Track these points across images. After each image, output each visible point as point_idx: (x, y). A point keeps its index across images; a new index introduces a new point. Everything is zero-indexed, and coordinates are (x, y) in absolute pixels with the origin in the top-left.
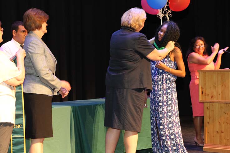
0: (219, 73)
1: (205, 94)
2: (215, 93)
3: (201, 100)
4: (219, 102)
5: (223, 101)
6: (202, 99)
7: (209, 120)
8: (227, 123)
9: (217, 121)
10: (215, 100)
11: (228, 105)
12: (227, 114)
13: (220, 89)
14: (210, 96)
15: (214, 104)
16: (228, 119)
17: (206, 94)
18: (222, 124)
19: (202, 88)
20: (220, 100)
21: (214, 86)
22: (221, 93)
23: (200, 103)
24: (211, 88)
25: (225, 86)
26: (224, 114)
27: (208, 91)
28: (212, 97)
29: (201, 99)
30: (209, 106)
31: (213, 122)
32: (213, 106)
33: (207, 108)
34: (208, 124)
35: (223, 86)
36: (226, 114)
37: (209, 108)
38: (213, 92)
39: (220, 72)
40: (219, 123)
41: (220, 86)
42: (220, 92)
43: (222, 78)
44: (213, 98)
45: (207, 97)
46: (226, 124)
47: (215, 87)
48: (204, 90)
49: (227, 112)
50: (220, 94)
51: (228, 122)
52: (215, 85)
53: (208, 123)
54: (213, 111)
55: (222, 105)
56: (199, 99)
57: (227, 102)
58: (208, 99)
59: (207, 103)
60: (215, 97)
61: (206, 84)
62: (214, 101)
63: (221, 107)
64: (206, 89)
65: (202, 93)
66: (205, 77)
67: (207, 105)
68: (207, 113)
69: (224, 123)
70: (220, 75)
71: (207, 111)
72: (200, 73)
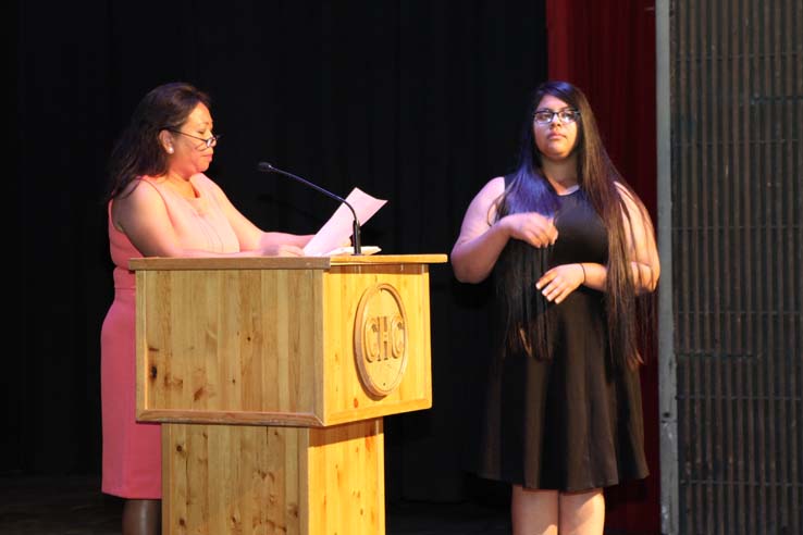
0: (231, 277)
1: (166, 379)
2: (212, 377)
3: (146, 408)
4: (229, 420)
5: (251, 414)
6: (153, 402)
7: (185, 508)
8: (273, 524)
9: (224, 513)
10: (211, 407)
11: (276, 434)
12: (271, 475)
13: (235, 353)
14: (189, 390)
15: (210, 429)
16: (272, 503)
17: (171, 380)
18: (247, 525)
19: (152, 349)
20: (235, 408)
21: (207, 337)
22: (243, 373)
23: (137, 422)
24: (192, 348)
25: (261, 342)
26: (257, 477)
27: (179, 368)
28: (198, 394)
29: (146, 401)
30: (189, 442)
31: (205, 517)
32: (205, 436)
33: (179, 448)
34: (180, 531)
35: (249, 339)
36: (268, 478)
37: (184, 447)
38: (203, 370)
39: (236, 273)
40: (232, 523)
41: (236, 342)
42: (235, 369)
43: (244, 302)
44: (202, 399)
45: (173, 393)
46: (266, 527)
47: (211, 344)
48: (160, 358)
49: (272, 469)
50: (238, 380)
51: (272, 518)
52: (212, 335)
53: (182, 522)
54: (206, 461)
55: (249, 432)
56: (138, 405)
57: (266, 422)
58: (181, 404)
59: (179, 423)
60: (213, 395)
61: (169, 329)
62: (210, 415)
63: (244, 446)
64: (169, 355)
65: (154, 372)
66: (164, 294)
67: (178, 434)
68: (178, 475)
69: (257, 521)
70: (236, 284)
71: (177, 463)
72: (141, 277)
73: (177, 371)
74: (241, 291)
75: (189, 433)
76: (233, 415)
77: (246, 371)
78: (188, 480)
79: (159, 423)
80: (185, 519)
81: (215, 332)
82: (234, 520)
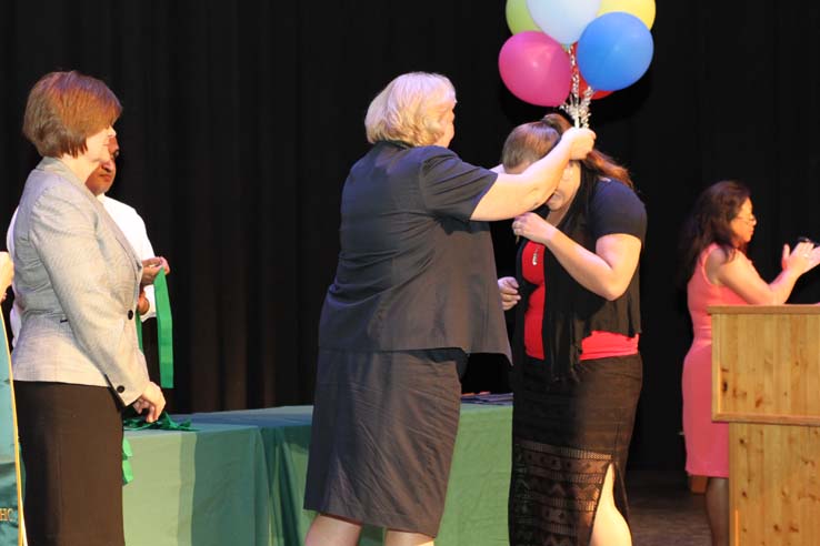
0: (784, 319)
1: (734, 391)
2: (769, 390)
3: (719, 411)
4: (782, 421)
5: (799, 417)
6: (724, 408)
7: (746, 485)
8: (813, 498)
9: (776, 488)
10: (768, 411)
11: (816, 433)
12: (813, 463)
13: (786, 374)
14: (751, 399)
15: (766, 429)
16: (813, 482)
17: (738, 393)
18: (794, 498)
19: (724, 370)
20: (786, 413)
21: (766, 362)
22: (792, 387)
23: (714, 422)
24: (754, 370)
25: (806, 366)
26: (801, 463)
27: (744, 382)
28: (758, 403)
29: (718, 407)
30: (749, 437)
31: (762, 490)
32: (762, 433)
33: (742, 442)
34: (742, 501)
36: (809, 465)
37: (746, 441)
38: (762, 386)
39: (787, 316)
40: (782, 497)
41: (787, 365)
42: (787, 385)
43: (794, 339)
44: (762, 406)
45: (740, 403)
46: (809, 499)
47: (768, 367)
48: (730, 377)
49: (812, 458)
50: (788, 393)
51: (813, 493)
52: (768, 360)
53: (744, 494)
54: (762, 451)
55: (796, 431)
56: (714, 410)
57: (810, 422)
58: (745, 409)
59: (742, 423)
60: (770, 403)
61: (737, 357)
62: (766, 418)
63: (791, 440)
64: (736, 375)
65: (725, 386)
66: (733, 331)
67: (741, 431)
68: (741, 460)
69: (801, 496)
70: (788, 325)
71: (740, 453)
72: (715, 319)
73: (742, 386)
74: (791, 330)
75: (750, 431)
76: (785, 418)
77: (795, 386)
78: (749, 463)
79: (728, 423)
80: (746, 491)
81: (771, 358)
82: (783, 493)
